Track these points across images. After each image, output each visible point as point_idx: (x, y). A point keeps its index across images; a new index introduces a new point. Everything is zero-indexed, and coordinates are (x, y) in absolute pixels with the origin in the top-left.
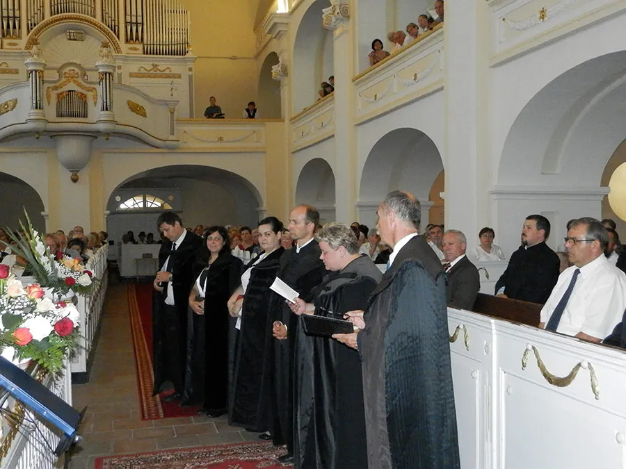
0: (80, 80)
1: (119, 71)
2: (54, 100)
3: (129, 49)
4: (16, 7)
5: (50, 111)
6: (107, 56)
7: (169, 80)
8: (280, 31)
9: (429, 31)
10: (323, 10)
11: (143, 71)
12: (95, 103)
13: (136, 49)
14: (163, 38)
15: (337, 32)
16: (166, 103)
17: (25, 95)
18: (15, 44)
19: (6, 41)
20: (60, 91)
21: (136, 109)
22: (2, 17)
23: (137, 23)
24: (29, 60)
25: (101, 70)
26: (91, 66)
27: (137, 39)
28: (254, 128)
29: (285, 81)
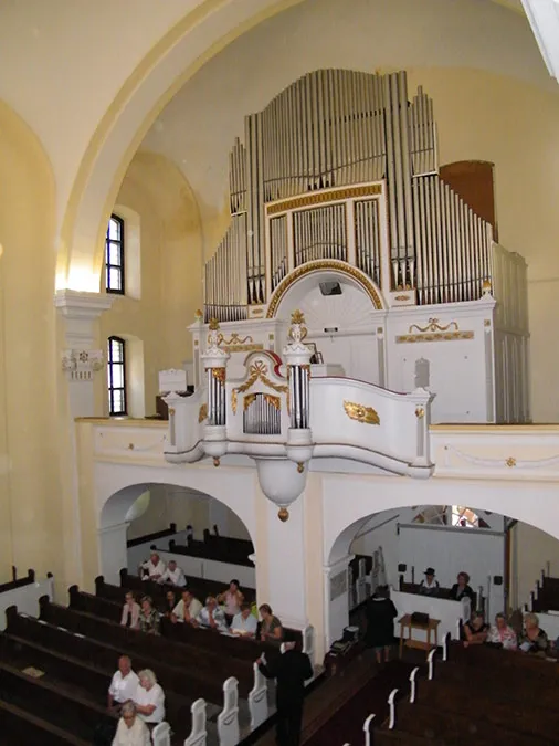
0: (270, 376)
1: (380, 335)
2: (240, 407)
3: (397, 298)
4: (262, 262)
13: (406, 298)
18: (260, 311)
19: (252, 308)
20: (248, 393)
22: (248, 278)
23: (407, 258)
27: (408, 282)
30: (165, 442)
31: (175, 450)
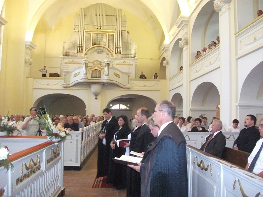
0: (99, 66)
1: (113, 63)
2: (91, 72)
3: (117, 56)
4: (82, 44)
5: (89, 76)
6: (108, 58)
7: (129, 66)
8: (166, 50)
9: (215, 47)
10: (179, 42)
11: (120, 63)
12: (104, 74)
14: (128, 52)
15: (184, 49)
16: (127, 73)
17: (82, 71)
18: (81, 55)
19: (78, 54)
20: (93, 69)
21: (117, 75)
22: (78, 47)
23: (119, 48)
24: (84, 60)
25: (106, 63)
26: (103, 62)
27: (119, 53)
28: (156, 82)
29: (167, 66)
30: (60, 83)
31: (65, 84)
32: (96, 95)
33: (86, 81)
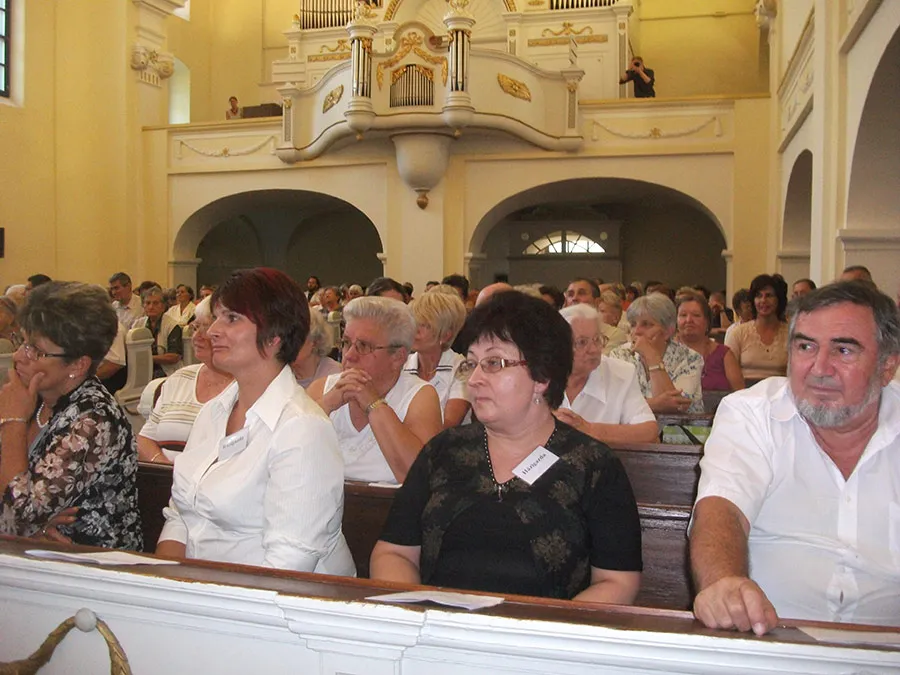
0: (424, 48)
3: (532, 4)
5: (380, 100)
6: (463, 6)
11: (548, 35)
12: (443, 82)
13: (539, 3)
16: (561, 77)
20: (396, 67)
21: (514, 89)
25: (451, 27)
28: (714, 112)
29: (773, 26)
30: (272, 144)
31: (292, 146)
32: (423, 187)
33: (365, 121)
